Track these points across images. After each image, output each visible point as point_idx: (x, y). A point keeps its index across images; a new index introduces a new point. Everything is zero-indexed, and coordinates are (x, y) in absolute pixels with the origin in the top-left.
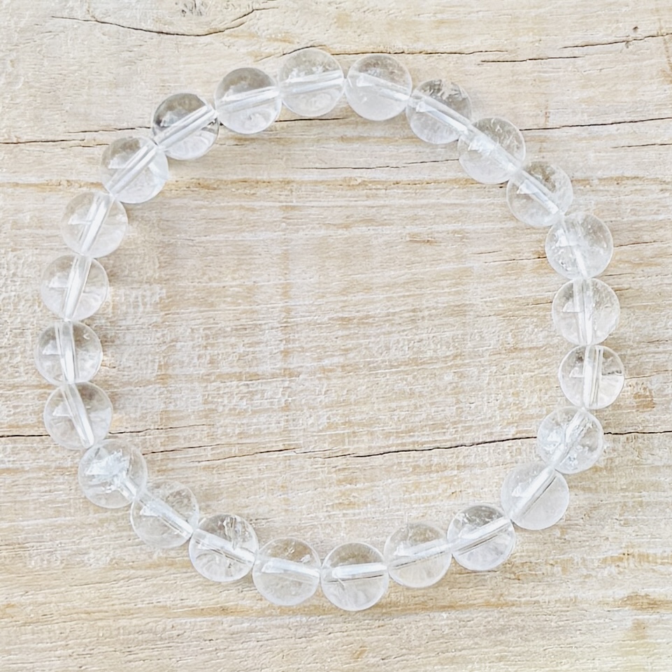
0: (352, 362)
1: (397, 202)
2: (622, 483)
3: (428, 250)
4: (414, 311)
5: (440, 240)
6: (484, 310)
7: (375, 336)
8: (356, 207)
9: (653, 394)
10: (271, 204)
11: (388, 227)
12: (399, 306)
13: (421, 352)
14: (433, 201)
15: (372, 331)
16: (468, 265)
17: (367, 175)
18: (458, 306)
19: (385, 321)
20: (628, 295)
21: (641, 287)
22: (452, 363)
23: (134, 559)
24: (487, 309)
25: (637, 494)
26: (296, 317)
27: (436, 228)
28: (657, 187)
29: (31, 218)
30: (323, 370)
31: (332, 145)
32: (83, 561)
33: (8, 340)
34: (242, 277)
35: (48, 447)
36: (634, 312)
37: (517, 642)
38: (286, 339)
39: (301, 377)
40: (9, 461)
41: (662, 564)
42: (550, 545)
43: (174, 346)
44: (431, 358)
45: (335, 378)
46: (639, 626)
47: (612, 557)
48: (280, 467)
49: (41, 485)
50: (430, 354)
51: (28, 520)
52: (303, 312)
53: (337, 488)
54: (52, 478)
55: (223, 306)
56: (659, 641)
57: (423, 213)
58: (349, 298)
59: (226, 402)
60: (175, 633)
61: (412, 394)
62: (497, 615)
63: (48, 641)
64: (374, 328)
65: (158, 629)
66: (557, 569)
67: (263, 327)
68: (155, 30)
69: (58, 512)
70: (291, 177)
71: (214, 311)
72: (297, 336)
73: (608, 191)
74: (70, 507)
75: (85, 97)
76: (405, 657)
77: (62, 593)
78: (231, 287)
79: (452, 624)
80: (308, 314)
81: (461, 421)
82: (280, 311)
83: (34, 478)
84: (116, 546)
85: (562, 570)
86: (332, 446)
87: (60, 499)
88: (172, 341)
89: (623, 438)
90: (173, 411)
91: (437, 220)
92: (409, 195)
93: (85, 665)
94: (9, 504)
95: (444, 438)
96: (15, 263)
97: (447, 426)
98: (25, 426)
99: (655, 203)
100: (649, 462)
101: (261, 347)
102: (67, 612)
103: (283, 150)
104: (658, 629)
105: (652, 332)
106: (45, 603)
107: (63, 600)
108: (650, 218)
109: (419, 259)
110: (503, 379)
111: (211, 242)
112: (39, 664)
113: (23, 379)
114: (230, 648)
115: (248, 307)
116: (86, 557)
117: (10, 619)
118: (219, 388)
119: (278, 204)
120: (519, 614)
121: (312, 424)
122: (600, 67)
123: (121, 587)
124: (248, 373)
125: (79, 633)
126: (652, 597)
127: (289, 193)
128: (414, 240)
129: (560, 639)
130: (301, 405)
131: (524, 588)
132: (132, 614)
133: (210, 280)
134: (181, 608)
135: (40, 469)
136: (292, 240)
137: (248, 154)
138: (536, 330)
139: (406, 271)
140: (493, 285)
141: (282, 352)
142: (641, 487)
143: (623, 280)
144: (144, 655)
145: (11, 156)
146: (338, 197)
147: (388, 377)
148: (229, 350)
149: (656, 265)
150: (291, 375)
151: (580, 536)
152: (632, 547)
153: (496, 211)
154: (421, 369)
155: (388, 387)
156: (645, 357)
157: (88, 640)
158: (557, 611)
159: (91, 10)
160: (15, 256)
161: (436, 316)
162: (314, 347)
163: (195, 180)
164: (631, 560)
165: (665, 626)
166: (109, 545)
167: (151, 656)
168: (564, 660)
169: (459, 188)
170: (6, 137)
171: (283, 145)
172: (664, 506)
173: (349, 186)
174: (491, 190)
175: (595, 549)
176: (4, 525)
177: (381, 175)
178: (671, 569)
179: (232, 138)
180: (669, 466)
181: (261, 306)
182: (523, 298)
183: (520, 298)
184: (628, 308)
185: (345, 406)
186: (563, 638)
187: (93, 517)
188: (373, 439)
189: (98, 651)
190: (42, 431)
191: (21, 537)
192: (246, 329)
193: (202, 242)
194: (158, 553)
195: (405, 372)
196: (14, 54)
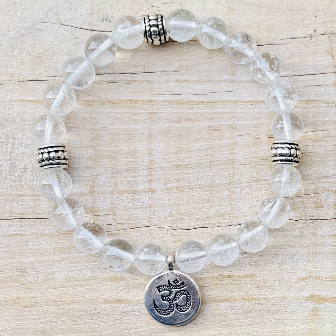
0: (181, 185)
1: (203, 111)
2: (307, 243)
3: (216, 133)
4: (210, 162)
5: (223, 129)
6: (243, 162)
7: (192, 174)
8: (183, 113)
9: (322, 202)
10: (144, 111)
11: (198, 123)
12: (203, 159)
13: (214, 181)
14: (220, 111)
16: (235, 141)
17: (189, 98)
18: (231, 160)
19: (197, 166)
20: (311, 155)
21: (317, 152)
22: (228, 186)
23: (77, 276)
24: (245, 161)
25: (314, 248)
26: (154, 164)
27: (221, 123)
28: (324, 105)
29: (30, 117)
30: (168, 189)
31: (172, 84)
32: (53, 278)
33: (19, 173)
34: (130, 146)
35: (37, 224)
36: (314, 163)
37: (258, 317)
38: (150, 175)
39: (157, 192)
40: (18, 230)
41: (326, 281)
42: (273, 271)
43: (97, 177)
44: (218, 184)
45: (173, 193)
46: (315, 310)
47: (302, 277)
48: (147, 234)
49: (34, 242)
50: (218, 182)
51: (27, 258)
52: (158, 162)
53: (173, 244)
54: (39, 239)
55: (121, 159)
56: (324, 317)
57: (215, 116)
58: (180, 156)
59: (121, 204)
60: (97, 311)
61: (209, 201)
62: (248, 304)
63: (36, 315)
64: (191, 170)
65: (88, 310)
66: (277, 283)
67: (140, 169)
68: (89, 29)
69: (42, 255)
70: (153, 99)
71: (117, 161)
72: (155, 173)
73: (302, 107)
74: (47, 252)
75: (56, 60)
76: (205, 324)
77: (43, 292)
78: (124, 150)
79: (227, 308)
80: (161, 163)
81: (232, 214)
82: (148, 162)
83: (31, 239)
84: (69, 271)
85: (279, 284)
86: (172, 224)
87: (42, 248)
88: (97, 175)
89: (308, 222)
90: (97, 208)
91: (221, 120)
92: (208, 107)
93: (54, 326)
94: (18, 251)
95: (224, 221)
96: (22, 138)
97: (225, 216)
98: (26, 214)
99: (324, 112)
100: (320, 233)
101: (138, 178)
102: (45, 301)
103: (149, 86)
104: (324, 311)
105: (322, 173)
106: (35, 297)
107: (43, 295)
108: (321, 119)
109: (213, 138)
110: (252, 194)
111: (115, 129)
113: (25, 192)
114: (123, 319)
115: (132, 159)
116: (55, 276)
117: (19, 304)
118: (118, 197)
119: (147, 111)
120: (259, 304)
121: (162, 214)
122: (298, 49)
123: (71, 290)
124: (132, 190)
125: (51, 311)
126: (321, 296)
127: (152, 106)
128: (211, 129)
129: (278, 316)
130: (157, 206)
131: (261, 292)
132: (77, 302)
133: (114, 146)
134: (100, 300)
135: (33, 234)
136: (153, 128)
137: (132, 88)
138: (267, 171)
139: (207, 143)
140: (247, 150)
141: (148, 180)
142: (316, 245)
143: (308, 148)
144: (82, 322)
145: (21, 87)
146: (175, 108)
147: (198, 193)
148: (123, 179)
149: (324, 141)
150: (152, 192)
151: (287, 268)
152: (312, 273)
153: (249, 116)
154: (214, 189)
155: (198, 197)
156: (318, 184)
157: (55, 315)
158: (277, 302)
159: (59, 19)
160: (22, 134)
161: (221, 164)
162: (163, 178)
163: (107, 100)
164: (311, 279)
165: (327, 310)
166: (66, 270)
167: (85, 322)
168: (279, 326)
169: (232, 105)
170: (19, 78)
171: (149, 84)
172: (327, 254)
173: (180, 103)
174: (247, 106)
175: (294, 274)
176: (16, 260)
177: (195, 98)
178: (330, 283)
179: (125, 80)
180: (329, 235)
181: (139, 159)
182: (262, 156)
183: (260, 156)
184: (311, 161)
185: (178, 206)
186: (279, 315)
187: (58, 257)
188: (190, 222)
189: (60, 320)
190: (34, 216)
191: (24, 266)
192: (131, 170)
193: (111, 129)
194: (89, 274)
195: (206, 190)
196: (22, 39)
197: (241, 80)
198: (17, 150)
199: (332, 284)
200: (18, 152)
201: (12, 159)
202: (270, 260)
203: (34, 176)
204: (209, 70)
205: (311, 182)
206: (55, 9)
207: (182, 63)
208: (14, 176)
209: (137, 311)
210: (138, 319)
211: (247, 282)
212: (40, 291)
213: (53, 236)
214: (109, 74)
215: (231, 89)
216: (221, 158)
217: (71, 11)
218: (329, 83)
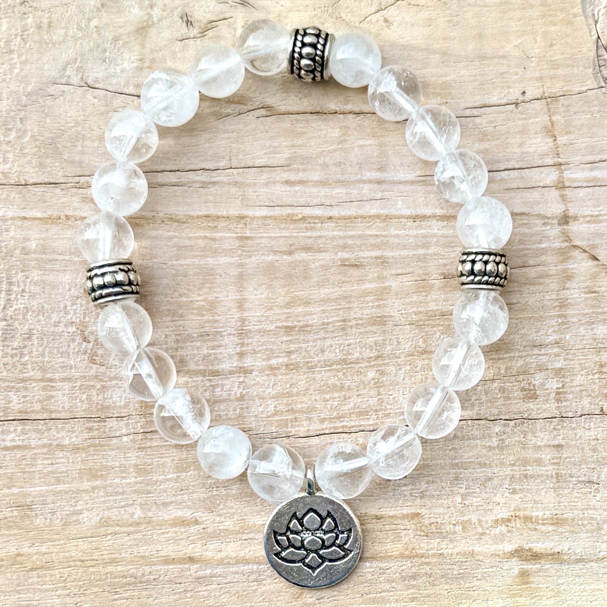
0: (294, 361)
1: (331, 234)
2: (511, 459)
3: (355, 272)
4: (344, 321)
5: (365, 264)
6: (400, 320)
7: (312, 341)
8: (297, 237)
9: (536, 388)
10: (230, 235)
11: (323, 253)
12: (332, 317)
13: (350, 354)
14: (360, 232)
15: (310, 337)
16: (387, 284)
18: (380, 317)
19: (321, 329)
20: (516, 308)
21: (527, 302)
22: (374, 363)
23: (119, 518)
24: (403, 319)
25: (523, 468)
26: (248, 326)
27: (362, 254)
28: (539, 222)
29: (36, 246)
30: (272, 368)
31: (278, 188)
32: (78, 520)
33: (19, 342)
34: (206, 294)
35: (50, 429)
36: (521, 322)
37: (426, 586)
38: (241, 343)
39: (254, 373)
40: (19, 440)
41: (543, 524)
42: (452, 508)
44: (358, 359)
45: (280, 374)
46: (524, 574)
47: (502, 519)
49: (45, 459)
50: (357, 355)
51: (34, 487)
52: (255, 321)
54: (53, 454)
55: (190, 316)
56: (540, 586)
57: (352, 242)
58: (292, 310)
60: (152, 577)
61: (342, 387)
62: (410, 565)
63: (50, 583)
64: (312, 335)
65: (138, 575)
66: (459, 528)
67: (223, 334)
69: (58, 481)
70: (245, 213)
71: (184, 320)
72: (250, 340)
74: (68, 476)
75: (80, 148)
76: (336, 598)
77: (61, 545)
78: (197, 301)
79: (373, 571)
80: (259, 323)
82: (236, 321)
83: (39, 454)
84: (105, 508)
85: (463, 529)
86: (277, 429)
87: (59, 470)
89: (512, 423)
91: (363, 248)
92: (340, 228)
93: (80, 602)
94: (19, 474)
95: (368, 423)
96: (23, 282)
97: (370, 414)
99: (538, 234)
101: (221, 350)
102: (65, 560)
103: (238, 191)
104: (540, 576)
105: (535, 338)
106: (49, 553)
107: (62, 550)
108: (534, 247)
109: (348, 279)
110: (416, 376)
111: (182, 265)
112: (43, 602)
113: (30, 375)
114: (196, 590)
115: (211, 318)
116: (81, 516)
117: (21, 566)
118: (187, 383)
119: (235, 235)
120: (428, 564)
121: (262, 411)
122: (494, 125)
123: (109, 540)
124: (211, 370)
125: (75, 577)
126: (534, 551)
127: (244, 226)
128: (345, 264)
129: (461, 584)
130: (253, 396)
131: (431, 543)
132: (118, 562)
133: (180, 295)
134: (157, 557)
135: (44, 446)
136: (246, 264)
137: (211, 195)
138: (442, 337)
139: (338, 289)
140: (407, 301)
141: (238, 354)
142: (526, 462)
143: (512, 296)
144: (127, 594)
145: (21, 195)
146: (284, 229)
147: (323, 374)
148: (196, 352)
149: (539, 284)
150: (245, 372)
151: (477, 502)
152: (519, 510)
153: (410, 241)
154: (350, 367)
155: (323, 382)
156: (529, 358)
157: (82, 583)
158: (458, 562)
159: (84, 78)
160: (24, 276)
161: (362, 325)
162: (264, 349)
163: (168, 216)
164: (518, 521)
165: (545, 574)
166: (99, 507)
167: (133, 596)
168: (463, 601)
169: (380, 222)
170: (17, 180)
171: (239, 188)
172: (544, 477)
173: (292, 220)
174: (406, 224)
175: (489, 512)
176: (15, 490)
177: (318, 212)
178: (550, 528)
179: (197, 182)
180: (549, 446)
181: (222, 317)
182: (432, 311)
183: (430, 311)
184: (517, 319)
185: (288, 397)
186: (463, 583)
187: (86, 485)
188: (310, 424)
189: (90, 592)
190: (45, 416)
191: (29, 500)
192: (208, 335)
193: (174, 265)
194: (139, 513)
195: (336, 370)
196: (23, 113)
197: (395, 179)
198: (15, 302)
199: (554, 530)
200: (17, 307)
201: (8, 318)
202: (447, 489)
203: (44, 347)
204: (340, 163)
205: (517, 354)
206: (79, 61)
207: (295, 152)
208: (10, 348)
209: (220, 576)
210: (223, 591)
211: (408, 528)
212: (56, 543)
213: (78, 449)
214: (171, 171)
215: (379, 195)
216: (362, 314)
217: (105, 64)
218: (548, 182)
